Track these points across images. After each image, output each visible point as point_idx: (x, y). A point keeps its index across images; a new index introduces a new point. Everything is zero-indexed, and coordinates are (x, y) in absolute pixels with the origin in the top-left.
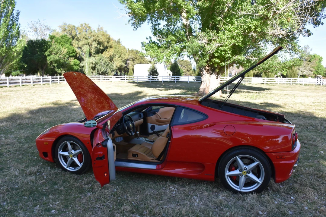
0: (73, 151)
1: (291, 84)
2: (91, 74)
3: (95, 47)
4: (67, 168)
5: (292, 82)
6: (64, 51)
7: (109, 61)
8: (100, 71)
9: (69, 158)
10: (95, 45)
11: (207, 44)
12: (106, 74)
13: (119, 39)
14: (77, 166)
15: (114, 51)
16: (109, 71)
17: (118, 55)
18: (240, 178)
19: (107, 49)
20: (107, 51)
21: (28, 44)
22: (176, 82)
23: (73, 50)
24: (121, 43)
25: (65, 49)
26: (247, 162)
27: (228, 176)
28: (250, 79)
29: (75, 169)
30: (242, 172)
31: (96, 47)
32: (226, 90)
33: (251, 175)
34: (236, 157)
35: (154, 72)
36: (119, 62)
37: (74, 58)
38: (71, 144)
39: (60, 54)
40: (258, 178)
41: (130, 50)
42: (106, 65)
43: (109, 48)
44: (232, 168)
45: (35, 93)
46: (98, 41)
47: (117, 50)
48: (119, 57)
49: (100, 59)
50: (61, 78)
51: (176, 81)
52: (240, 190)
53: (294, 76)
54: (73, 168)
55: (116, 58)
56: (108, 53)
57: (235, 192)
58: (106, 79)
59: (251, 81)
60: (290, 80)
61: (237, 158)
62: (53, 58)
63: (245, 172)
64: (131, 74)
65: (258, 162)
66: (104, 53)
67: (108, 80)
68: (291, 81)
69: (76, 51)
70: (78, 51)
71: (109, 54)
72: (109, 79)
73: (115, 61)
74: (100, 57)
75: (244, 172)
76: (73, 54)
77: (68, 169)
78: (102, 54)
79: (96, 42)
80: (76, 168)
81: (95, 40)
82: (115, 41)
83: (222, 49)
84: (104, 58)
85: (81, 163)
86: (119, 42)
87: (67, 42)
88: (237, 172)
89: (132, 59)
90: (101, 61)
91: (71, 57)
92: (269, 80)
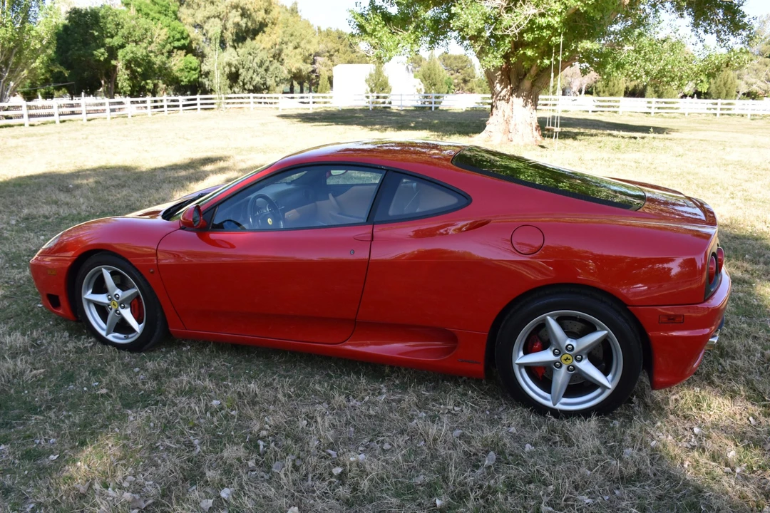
0: (118, 292)
1: (718, 115)
2: (229, 91)
3: (234, 24)
4: (107, 335)
5: (721, 109)
6: (159, 35)
7: (271, 59)
8: (250, 82)
9: (111, 309)
10: (235, 17)
11: (506, 8)
12: (263, 90)
13: (296, 4)
14: (132, 330)
15: (281, 33)
16: (270, 82)
17: (295, 43)
18: (555, 372)
19: (265, 29)
20: (264, 32)
21: (70, 19)
22: (433, 109)
23: (182, 33)
24: (299, 14)
25: (161, 29)
26: (575, 330)
27: (520, 365)
28: (616, 102)
29: (126, 338)
30: (559, 357)
31: (237, 25)
32: (551, 127)
33: (587, 367)
34: (545, 316)
35: (379, 85)
36: (295, 59)
37: (184, 51)
38: (113, 274)
39: (150, 43)
40: (606, 373)
41: (322, 30)
42: (264, 67)
43: (270, 25)
44: (533, 344)
45: (86, 138)
46: (243, 9)
47: (289, 31)
48: (296, 48)
49: (250, 54)
50: (156, 101)
51: (433, 106)
52: (555, 405)
53: (727, 95)
54: (122, 336)
55: (288, 50)
56: (267, 39)
57: (540, 410)
58: (265, 103)
59: (618, 107)
60: (716, 104)
61: (548, 318)
62: (132, 52)
63: (570, 357)
64: (324, 90)
65: (606, 332)
66: (258, 38)
67: (269, 105)
68: (719, 107)
69: (188, 36)
70: (195, 34)
71: (269, 41)
72: (271, 103)
73: (285, 58)
74: (249, 48)
75: (565, 357)
76: (183, 42)
77: (110, 337)
78: (254, 42)
79: (237, 11)
80: (130, 336)
81: (236, 7)
82: (286, 7)
83: (542, 21)
84: (258, 51)
85: (139, 322)
86: (294, 11)
87: (165, 10)
88: (546, 356)
89: (328, 52)
90: (251, 57)
91: (179, 48)
92: (664, 105)
